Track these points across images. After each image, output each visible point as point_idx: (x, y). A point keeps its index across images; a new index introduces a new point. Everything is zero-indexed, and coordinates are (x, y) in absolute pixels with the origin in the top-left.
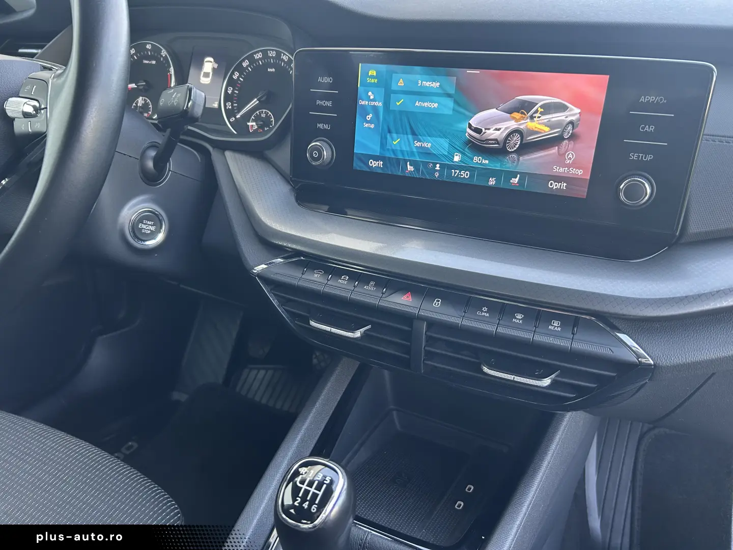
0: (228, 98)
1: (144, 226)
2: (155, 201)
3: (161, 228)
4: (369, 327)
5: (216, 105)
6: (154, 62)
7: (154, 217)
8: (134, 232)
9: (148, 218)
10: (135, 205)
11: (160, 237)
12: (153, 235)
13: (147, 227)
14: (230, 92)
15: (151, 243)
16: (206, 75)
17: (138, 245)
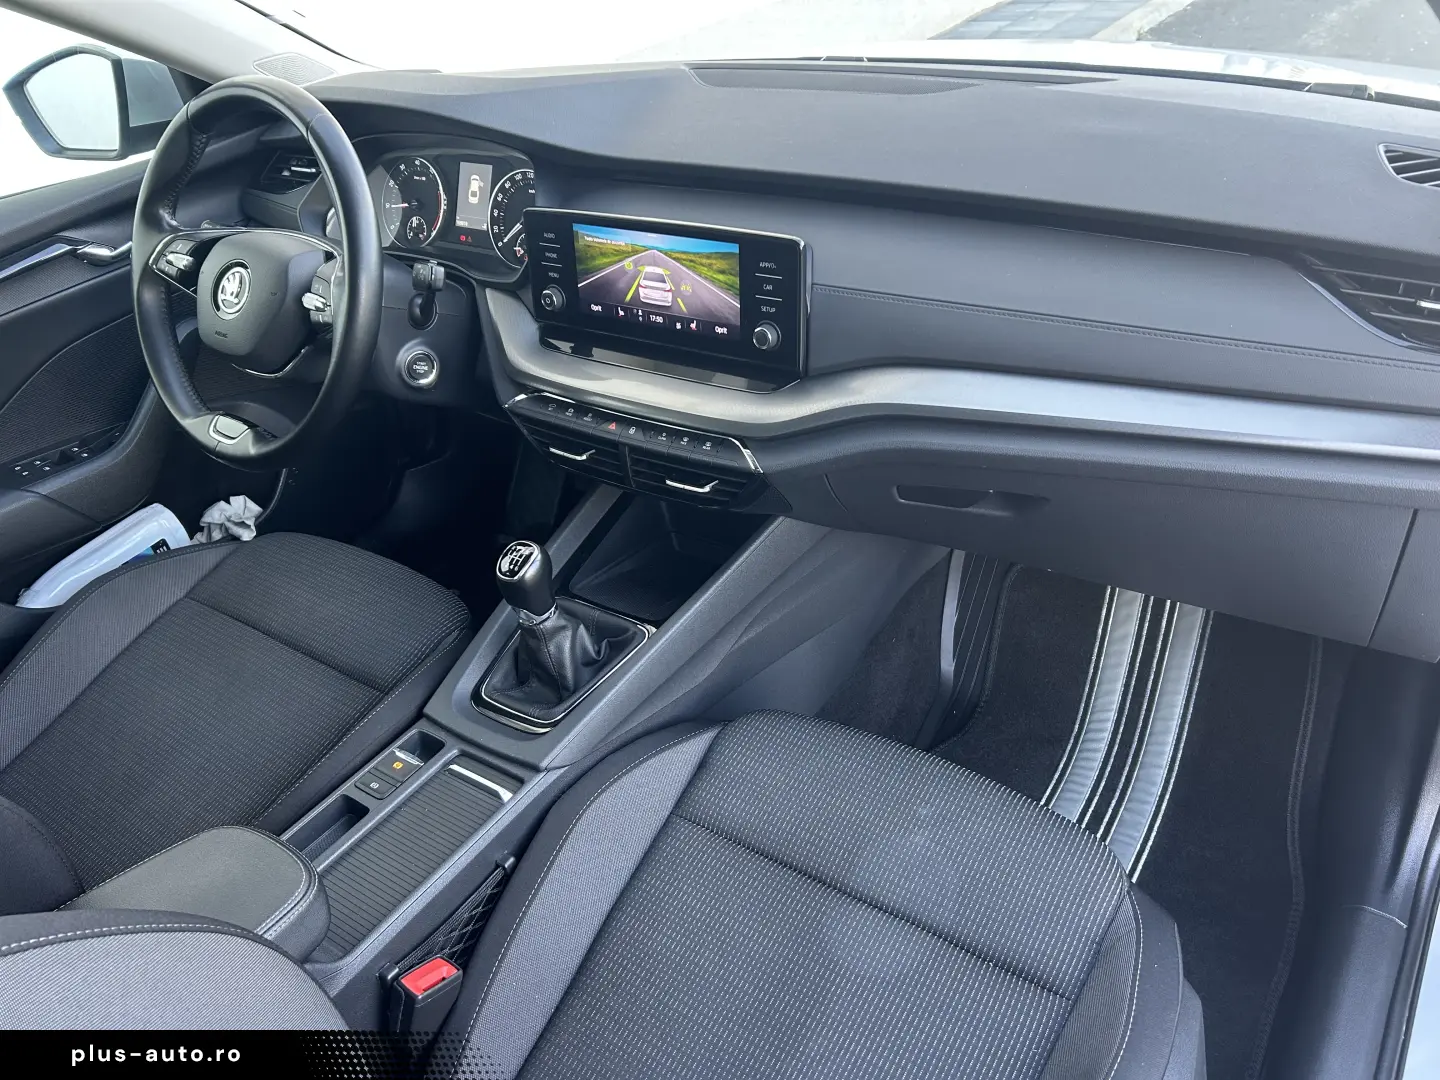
0: (494, 221)
1: (418, 367)
2: (425, 344)
3: (433, 368)
4: (594, 451)
5: (485, 227)
6: (424, 179)
7: (426, 358)
8: (409, 372)
9: (420, 360)
10: (408, 350)
11: (432, 377)
12: (425, 375)
13: (422, 368)
14: (496, 215)
15: (423, 382)
16: (474, 194)
17: (414, 383)
